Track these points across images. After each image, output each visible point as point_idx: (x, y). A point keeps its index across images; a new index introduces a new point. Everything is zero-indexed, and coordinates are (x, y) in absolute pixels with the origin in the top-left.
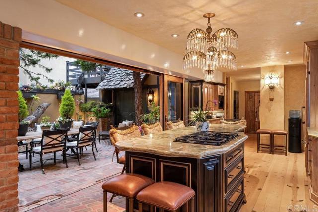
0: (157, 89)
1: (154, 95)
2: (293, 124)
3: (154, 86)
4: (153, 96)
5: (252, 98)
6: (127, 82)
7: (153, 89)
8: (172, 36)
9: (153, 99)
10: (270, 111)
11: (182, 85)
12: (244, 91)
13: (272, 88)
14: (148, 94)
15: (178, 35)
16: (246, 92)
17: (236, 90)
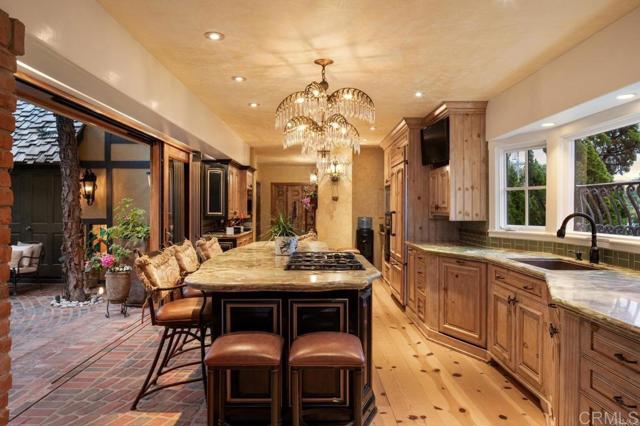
0: (104, 171)
1: (97, 183)
2: (364, 238)
3: (98, 165)
4: (94, 186)
5: (282, 195)
6: (27, 151)
7: (93, 171)
8: (234, 78)
9: (94, 191)
10: (332, 217)
11: (187, 166)
12: (269, 182)
13: (335, 180)
14: (84, 180)
15: (245, 79)
16: (272, 184)
17: (259, 181)
